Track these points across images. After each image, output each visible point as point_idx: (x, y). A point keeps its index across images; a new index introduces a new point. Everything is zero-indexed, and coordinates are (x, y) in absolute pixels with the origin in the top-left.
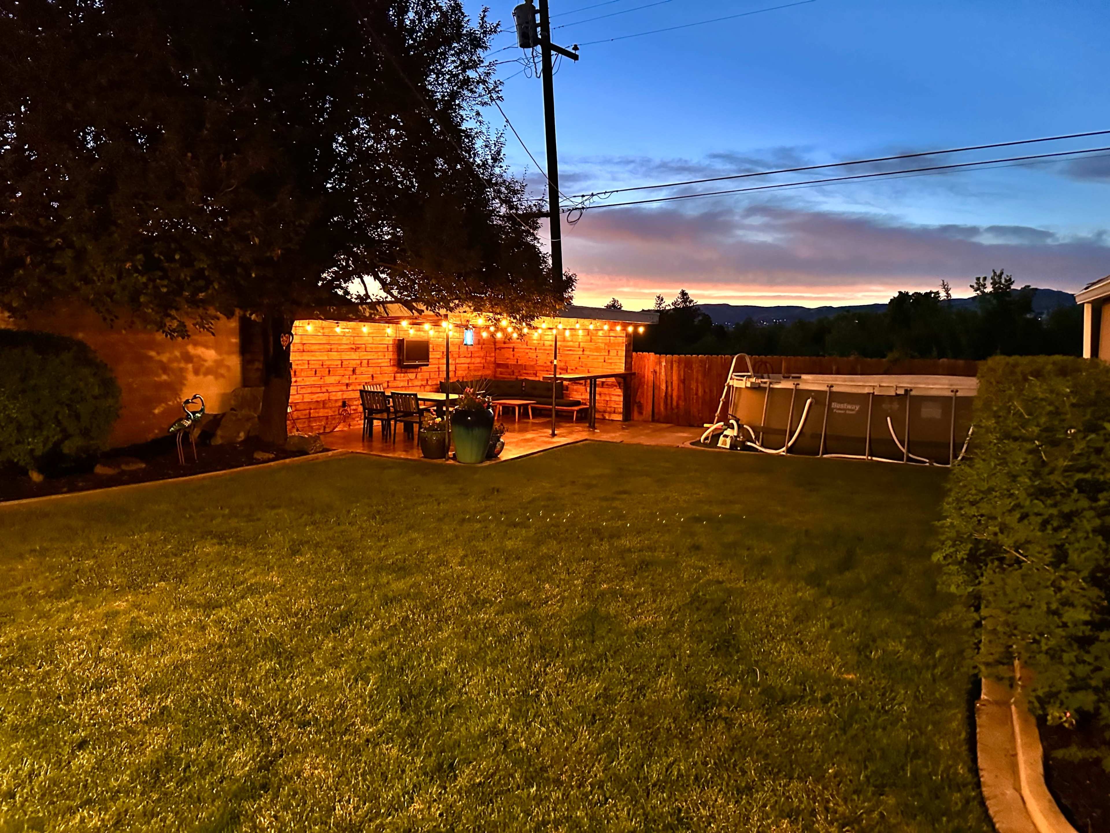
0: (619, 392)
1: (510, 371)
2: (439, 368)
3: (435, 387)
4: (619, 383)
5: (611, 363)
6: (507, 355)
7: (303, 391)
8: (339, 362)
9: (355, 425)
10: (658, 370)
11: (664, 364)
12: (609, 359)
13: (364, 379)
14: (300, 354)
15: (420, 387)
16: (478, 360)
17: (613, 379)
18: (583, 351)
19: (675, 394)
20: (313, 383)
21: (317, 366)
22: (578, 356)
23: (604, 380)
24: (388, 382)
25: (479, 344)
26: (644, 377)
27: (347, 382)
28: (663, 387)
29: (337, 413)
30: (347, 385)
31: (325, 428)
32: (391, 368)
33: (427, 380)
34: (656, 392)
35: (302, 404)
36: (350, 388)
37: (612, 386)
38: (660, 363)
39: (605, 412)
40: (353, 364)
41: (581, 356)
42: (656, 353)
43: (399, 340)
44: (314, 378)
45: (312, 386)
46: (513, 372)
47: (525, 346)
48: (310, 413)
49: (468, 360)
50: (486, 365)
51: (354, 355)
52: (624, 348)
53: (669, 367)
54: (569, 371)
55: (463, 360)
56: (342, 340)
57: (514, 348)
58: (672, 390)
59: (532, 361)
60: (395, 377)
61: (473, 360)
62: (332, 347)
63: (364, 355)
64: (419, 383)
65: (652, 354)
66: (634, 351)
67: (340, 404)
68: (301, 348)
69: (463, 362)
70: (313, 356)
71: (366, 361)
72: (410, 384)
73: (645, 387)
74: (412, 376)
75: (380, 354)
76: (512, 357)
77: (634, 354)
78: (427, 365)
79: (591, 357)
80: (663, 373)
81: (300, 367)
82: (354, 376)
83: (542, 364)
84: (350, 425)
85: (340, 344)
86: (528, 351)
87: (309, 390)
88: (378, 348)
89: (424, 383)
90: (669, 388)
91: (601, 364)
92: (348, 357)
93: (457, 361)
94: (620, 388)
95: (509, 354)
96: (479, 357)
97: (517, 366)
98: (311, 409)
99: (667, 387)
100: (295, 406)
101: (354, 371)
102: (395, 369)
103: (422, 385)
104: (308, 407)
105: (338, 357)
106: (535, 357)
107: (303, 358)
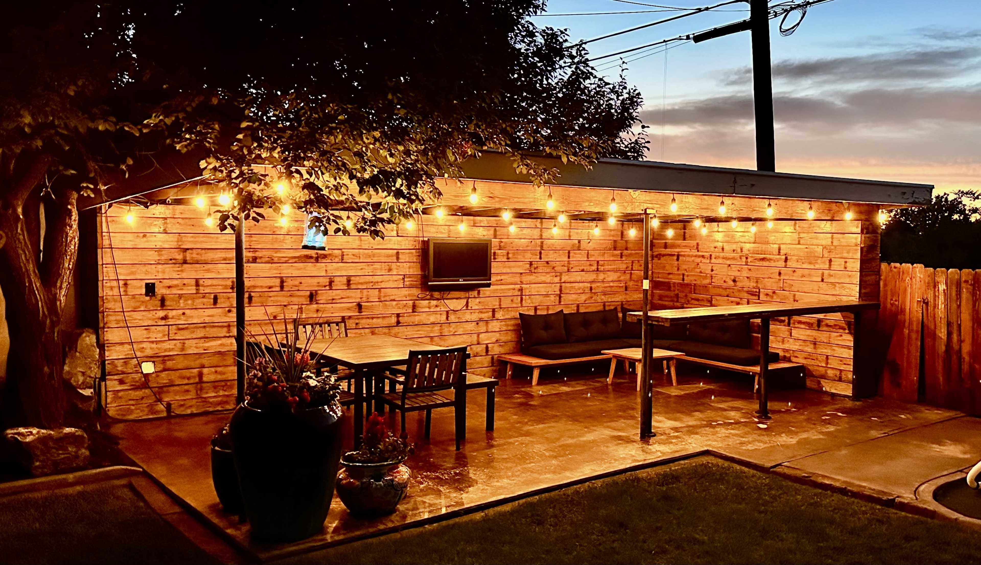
0: (848, 340)
1: (672, 294)
2: (521, 290)
3: (512, 322)
4: (849, 324)
5: (833, 284)
6: (669, 269)
7: (185, 334)
8: (278, 282)
10: (930, 298)
11: (942, 287)
12: (830, 276)
13: (342, 309)
14: (177, 268)
15: (477, 322)
16: (613, 276)
17: (838, 316)
18: (786, 260)
19: (966, 348)
20: (207, 320)
21: (219, 290)
22: (777, 270)
23: (820, 316)
24: (398, 315)
25: (615, 249)
26: (903, 311)
28: (942, 333)
32: (405, 292)
33: (494, 311)
34: (928, 341)
35: (181, 359)
37: (835, 327)
38: (935, 285)
39: (824, 377)
40: (310, 285)
41: (783, 270)
42: (926, 266)
43: (423, 241)
44: (209, 311)
45: (205, 325)
46: (677, 295)
47: (694, 252)
48: (201, 375)
49: (592, 277)
50: (631, 284)
51: (311, 269)
52: (858, 255)
53: (954, 294)
54: (762, 297)
55: (577, 276)
56: (283, 241)
57: (678, 256)
58: (960, 341)
59: (705, 278)
60: (414, 307)
61: (601, 276)
62: (258, 254)
63: (337, 269)
64: (475, 317)
65: (919, 267)
66: (882, 260)
68: (180, 257)
69: (578, 279)
70: (208, 271)
71: (344, 280)
72: (453, 319)
73: (906, 331)
74: (453, 304)
75: (377, 266)
76: (675, 271)
77: (884, 266)
78: (489, 285)
79: (799, 272)
80: (941, 306)
81: (175, 291)
82: (315, 306)
83: (721, 283)
85: (276, 250)
86: (698, 260)
87: (200, 333)
88: (374, 256)
89: (487, 315)
90: (955, 337)
91: (815, 286)
92: (296, 273)
93: (565, 278)
94: (850, 333)
95: (670, 264)
96: (615, 271)
97: (683, 286)
98: (203, 367)
99: (949, 334)
100: (164, 362)
101: (312, 297)
102: (416, 292)
103: (481, 320)
104: (198, 363)
105: (274, 273)
106: (709, 271)
107: (184, 275)
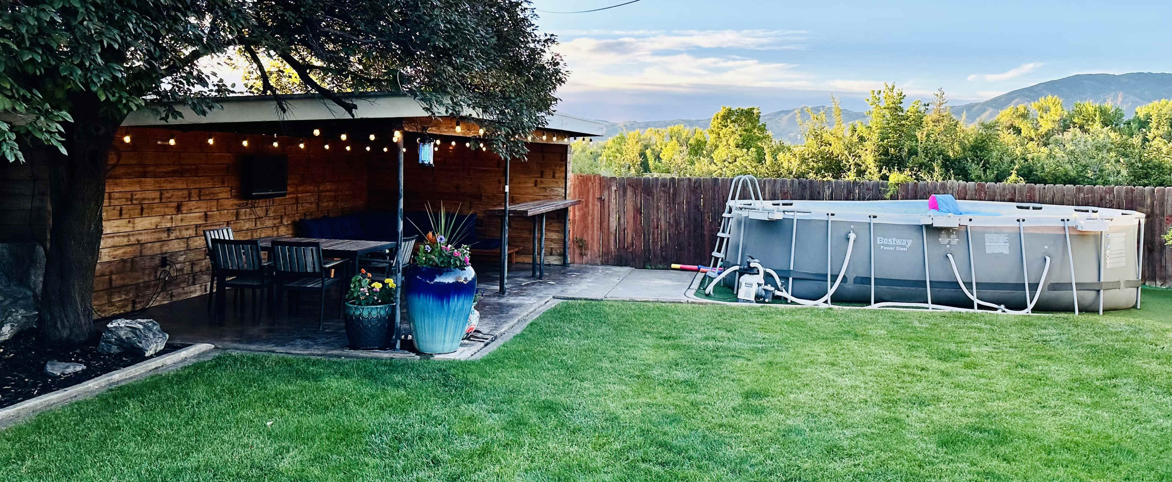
2: (297, 199)
8: (157, 195)
9: (179, 294)
11: (614, 188)
13: (194, 219)
15: (272, 228)
16: (347, 186)
19: (630, 227)
21: (122, 202)
24: (228, 223)
26: (587, 205)
27: (169, 225)
28: (614, 218)
29: (152, 278)
30: (169, 230)
31: (134, 303)
32: (232, 202)
33: (282, 218)
34: (604, 225)
36: (173, 236)
38: (609, 187)
40: (178, 196)
44: (117, 223)
45: (114, 235)
50: (357, 192)
51: (179, 183)
53: (621, 192)
56: (161, 158)
58: (626, 222)
60: (237, 215)
61: (341, 186)
62: (147, 169)
63: (194, 182)
64: (271, 223)
67: (157, 261)
70: (117, 185)
72: (259, 225)
73: (590, 218)
74: (261, 212)
77: (573, 175)
78: (284, 195)
80: (613, 201)
82: (180, 216)
84: (172, 296)
85: (159, 165)
89: (277, 222)
90: (622, 220)
92: (170, 186)
99: (619, 219)
101: (179, 208)
102: (237, 202)
103: (274, 226)
104: (107, 271)
105: (156, 187)
